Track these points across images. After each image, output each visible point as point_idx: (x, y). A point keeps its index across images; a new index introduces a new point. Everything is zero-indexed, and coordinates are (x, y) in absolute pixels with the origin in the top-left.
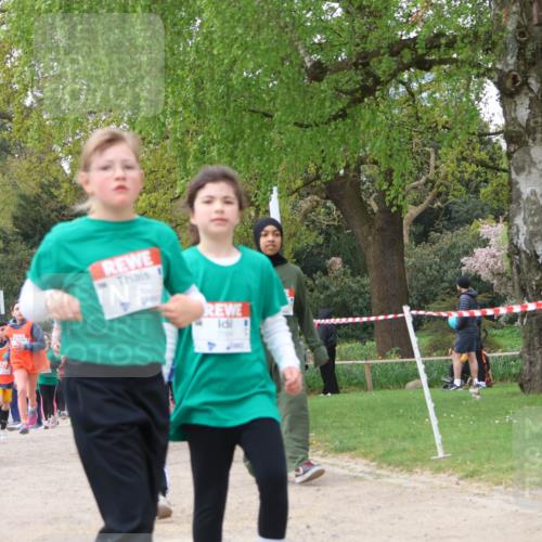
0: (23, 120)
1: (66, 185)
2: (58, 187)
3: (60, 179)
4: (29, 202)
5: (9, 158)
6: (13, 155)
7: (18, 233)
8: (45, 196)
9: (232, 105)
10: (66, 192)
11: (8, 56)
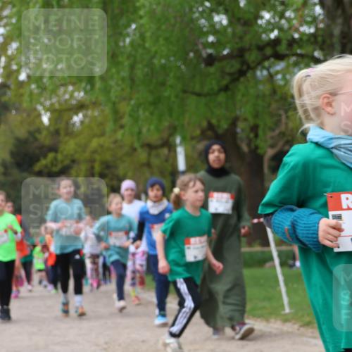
0: (18, 89)
1: (45, 133)
2: (40, 133)
3: (42, 127)
5: (8, 114)
6: (11, 112)
7: (13, 163)
8: (31, 139)
10: (45, 136)
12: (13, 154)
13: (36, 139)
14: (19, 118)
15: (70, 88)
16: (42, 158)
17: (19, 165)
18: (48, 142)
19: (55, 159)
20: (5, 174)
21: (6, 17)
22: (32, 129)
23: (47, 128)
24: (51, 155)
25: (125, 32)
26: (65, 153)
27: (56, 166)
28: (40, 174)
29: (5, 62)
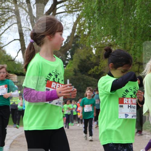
0: (84, 38)
1: (94, 57)
2: (92, 57)
3: (92, 55)
4: (83, 61)
5: (78, 49)
6: (79, 48)
7: (79, 70)
8: (87, 60)
9: (144, 35)
10: (94, 59)
11: (81, 20)
12: (79, 66)
13: (89, 60)
14: (83, 51)
15: (106, 38)
16: (92, 69)
17: (81, 71)
18: (95, 61)
19: (98, 68)
20: (75, 75)
21: (81, 7)
22: (88, 55)
23: (94, 55)
24: (96, 67)
25: (132, 13)
26: (102, 66)
27: (98, 72)
28: (90, 75)
29: (78, 26)
